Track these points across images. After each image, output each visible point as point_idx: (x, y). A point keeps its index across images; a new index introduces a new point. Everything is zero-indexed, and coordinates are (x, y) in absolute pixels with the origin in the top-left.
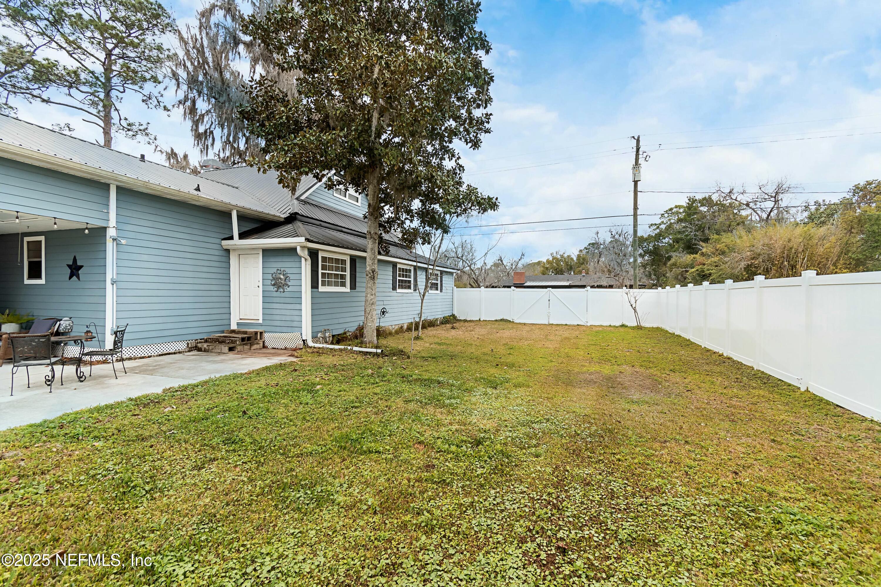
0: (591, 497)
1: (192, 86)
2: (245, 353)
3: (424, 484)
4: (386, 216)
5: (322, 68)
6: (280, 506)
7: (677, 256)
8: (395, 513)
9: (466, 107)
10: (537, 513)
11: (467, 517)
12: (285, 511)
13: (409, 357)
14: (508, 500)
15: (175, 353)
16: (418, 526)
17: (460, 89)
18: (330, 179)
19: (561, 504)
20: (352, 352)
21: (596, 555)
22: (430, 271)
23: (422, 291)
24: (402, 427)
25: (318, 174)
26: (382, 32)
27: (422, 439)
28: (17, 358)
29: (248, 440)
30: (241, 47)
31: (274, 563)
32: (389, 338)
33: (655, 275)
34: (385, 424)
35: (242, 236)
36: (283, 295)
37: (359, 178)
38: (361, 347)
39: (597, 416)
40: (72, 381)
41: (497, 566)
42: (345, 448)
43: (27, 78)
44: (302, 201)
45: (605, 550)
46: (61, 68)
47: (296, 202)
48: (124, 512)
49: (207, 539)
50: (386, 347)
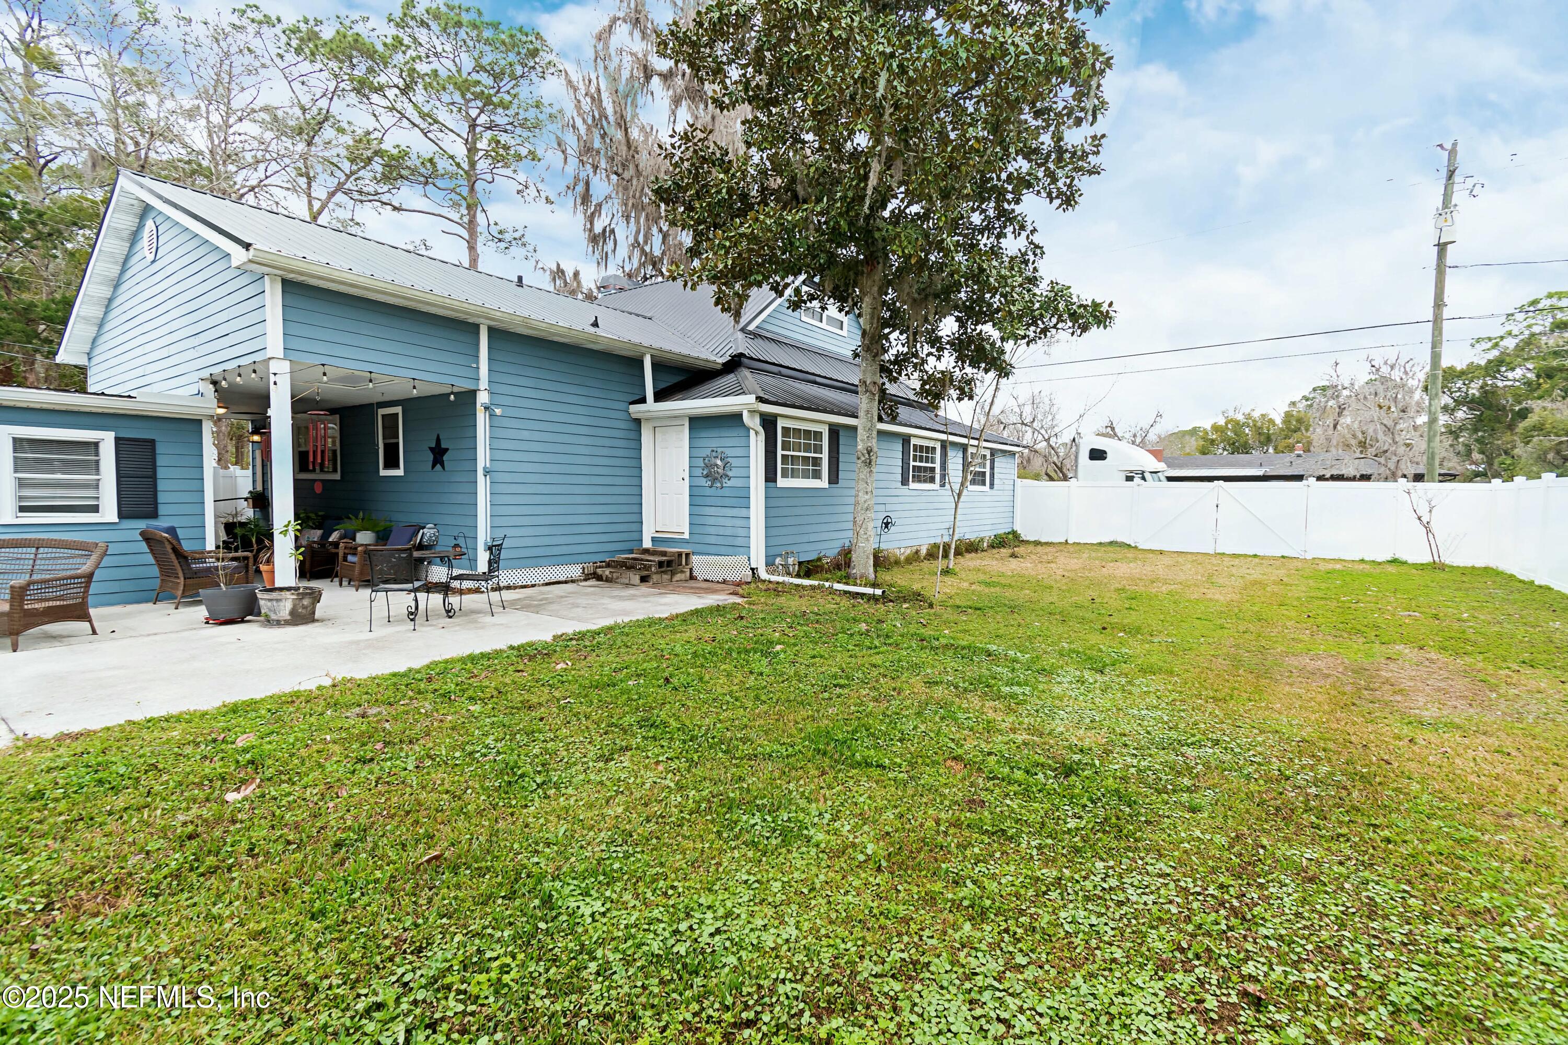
0: (1319, 907)
1: (585, 159)
2: (665, 587)
3: (966, 833)
4: (893, 351)
5: (785, 95)
6: (725, 835)
7: (1545, 409)
8: (914, 876)
9: (1052, 128)
10: (1197, 919)
11: (1048, 903)
12: (733, 844)
13: (931, 606)
14: (1132, 885)
15: (566, 582)
16: (957, 905)
17: (1041, 94)
18: (797, 291)
19: (1251, 909)
20: (832, 591)
21: (1334, 1024)
22: (974, 450)
23: (956, 487)
24: (923, 728)
25: (778, 284)
26: (891, 10)
27: (960, 751)
28: (376, 580)
29: (674, 724)
30: (656, 80)
31: (719, 924)
32: (895, 569)
33: (1482, 452)
34: (893, 719)
35: (660, 396)
36: (720, 492)
37: (847, 285)
38: (847, 584)
39: (1331, 745)
40: (439, 616)
41: (1112, 1003)
42: (825, 754)
43: (375, 178)
44: (750, 333)
45: (1355, 1017)
46: (414, 157)
47: (740, 335)
48: (510, 810)
49: (621, 869)
50: (891, 585)
